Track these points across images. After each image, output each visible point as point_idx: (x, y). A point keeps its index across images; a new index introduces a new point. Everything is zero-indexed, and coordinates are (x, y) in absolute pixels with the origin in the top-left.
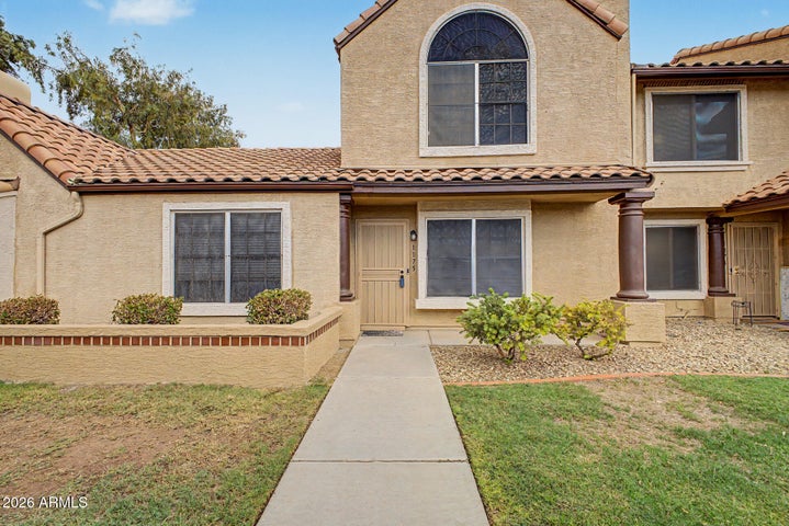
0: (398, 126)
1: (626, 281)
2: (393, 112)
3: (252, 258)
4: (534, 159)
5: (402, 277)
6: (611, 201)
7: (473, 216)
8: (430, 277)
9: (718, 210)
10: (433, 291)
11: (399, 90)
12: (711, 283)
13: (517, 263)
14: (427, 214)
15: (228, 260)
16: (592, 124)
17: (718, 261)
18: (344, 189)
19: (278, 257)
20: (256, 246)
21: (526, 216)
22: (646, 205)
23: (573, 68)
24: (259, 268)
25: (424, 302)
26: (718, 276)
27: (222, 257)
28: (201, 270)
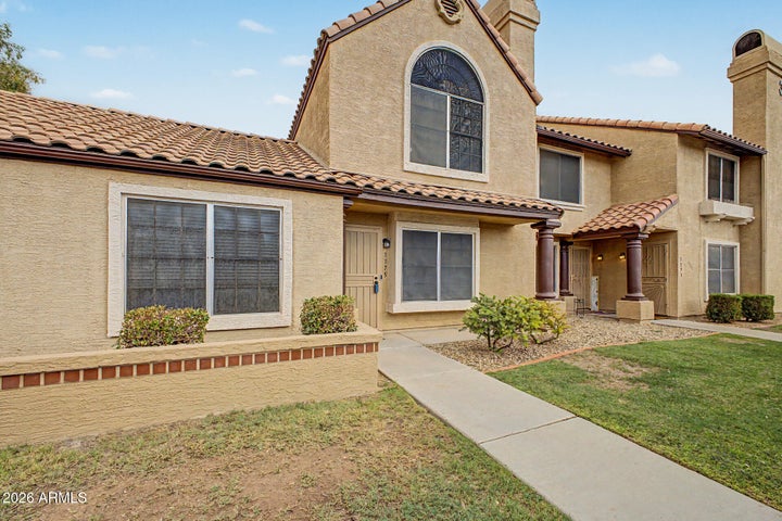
0: (384, 137)
1: (542, 286)
2: (381, 122)
3: (242, 261)
4: (486, 187)
5: (376, 283)
6: (533, 226)
7: (440, 229)
8: (405, 282)
9: (568, 236)
10: (407, 297)
11: (386, 103)
12: (561, 288)
13: (469, 271)
14: (403, 224)
15: (210, 264)
16: (522, 166)
17: (565, 272)
18: (349, 193)
19: (274, 260)
20: (247, 247)
21: (475, 232)
22: (556, 231)
23: (510, 118)
24: (249, 273)
25: (400, 306)
26: (564, 283)
27: (202, 259)
28: (165, 276)
